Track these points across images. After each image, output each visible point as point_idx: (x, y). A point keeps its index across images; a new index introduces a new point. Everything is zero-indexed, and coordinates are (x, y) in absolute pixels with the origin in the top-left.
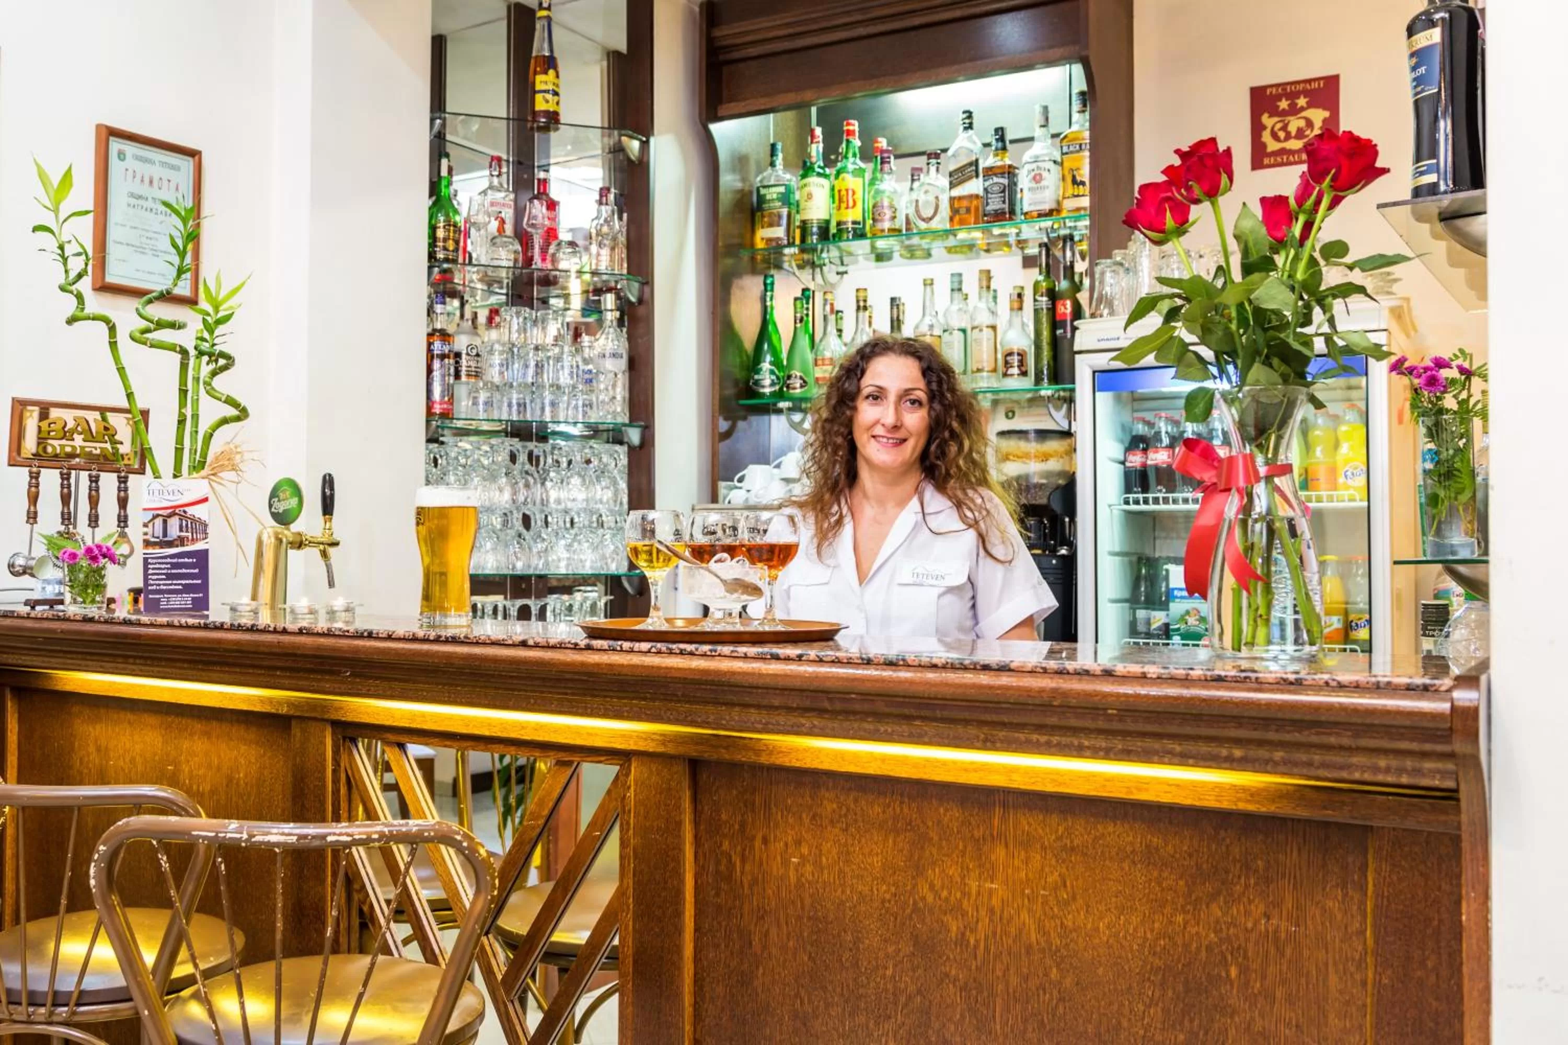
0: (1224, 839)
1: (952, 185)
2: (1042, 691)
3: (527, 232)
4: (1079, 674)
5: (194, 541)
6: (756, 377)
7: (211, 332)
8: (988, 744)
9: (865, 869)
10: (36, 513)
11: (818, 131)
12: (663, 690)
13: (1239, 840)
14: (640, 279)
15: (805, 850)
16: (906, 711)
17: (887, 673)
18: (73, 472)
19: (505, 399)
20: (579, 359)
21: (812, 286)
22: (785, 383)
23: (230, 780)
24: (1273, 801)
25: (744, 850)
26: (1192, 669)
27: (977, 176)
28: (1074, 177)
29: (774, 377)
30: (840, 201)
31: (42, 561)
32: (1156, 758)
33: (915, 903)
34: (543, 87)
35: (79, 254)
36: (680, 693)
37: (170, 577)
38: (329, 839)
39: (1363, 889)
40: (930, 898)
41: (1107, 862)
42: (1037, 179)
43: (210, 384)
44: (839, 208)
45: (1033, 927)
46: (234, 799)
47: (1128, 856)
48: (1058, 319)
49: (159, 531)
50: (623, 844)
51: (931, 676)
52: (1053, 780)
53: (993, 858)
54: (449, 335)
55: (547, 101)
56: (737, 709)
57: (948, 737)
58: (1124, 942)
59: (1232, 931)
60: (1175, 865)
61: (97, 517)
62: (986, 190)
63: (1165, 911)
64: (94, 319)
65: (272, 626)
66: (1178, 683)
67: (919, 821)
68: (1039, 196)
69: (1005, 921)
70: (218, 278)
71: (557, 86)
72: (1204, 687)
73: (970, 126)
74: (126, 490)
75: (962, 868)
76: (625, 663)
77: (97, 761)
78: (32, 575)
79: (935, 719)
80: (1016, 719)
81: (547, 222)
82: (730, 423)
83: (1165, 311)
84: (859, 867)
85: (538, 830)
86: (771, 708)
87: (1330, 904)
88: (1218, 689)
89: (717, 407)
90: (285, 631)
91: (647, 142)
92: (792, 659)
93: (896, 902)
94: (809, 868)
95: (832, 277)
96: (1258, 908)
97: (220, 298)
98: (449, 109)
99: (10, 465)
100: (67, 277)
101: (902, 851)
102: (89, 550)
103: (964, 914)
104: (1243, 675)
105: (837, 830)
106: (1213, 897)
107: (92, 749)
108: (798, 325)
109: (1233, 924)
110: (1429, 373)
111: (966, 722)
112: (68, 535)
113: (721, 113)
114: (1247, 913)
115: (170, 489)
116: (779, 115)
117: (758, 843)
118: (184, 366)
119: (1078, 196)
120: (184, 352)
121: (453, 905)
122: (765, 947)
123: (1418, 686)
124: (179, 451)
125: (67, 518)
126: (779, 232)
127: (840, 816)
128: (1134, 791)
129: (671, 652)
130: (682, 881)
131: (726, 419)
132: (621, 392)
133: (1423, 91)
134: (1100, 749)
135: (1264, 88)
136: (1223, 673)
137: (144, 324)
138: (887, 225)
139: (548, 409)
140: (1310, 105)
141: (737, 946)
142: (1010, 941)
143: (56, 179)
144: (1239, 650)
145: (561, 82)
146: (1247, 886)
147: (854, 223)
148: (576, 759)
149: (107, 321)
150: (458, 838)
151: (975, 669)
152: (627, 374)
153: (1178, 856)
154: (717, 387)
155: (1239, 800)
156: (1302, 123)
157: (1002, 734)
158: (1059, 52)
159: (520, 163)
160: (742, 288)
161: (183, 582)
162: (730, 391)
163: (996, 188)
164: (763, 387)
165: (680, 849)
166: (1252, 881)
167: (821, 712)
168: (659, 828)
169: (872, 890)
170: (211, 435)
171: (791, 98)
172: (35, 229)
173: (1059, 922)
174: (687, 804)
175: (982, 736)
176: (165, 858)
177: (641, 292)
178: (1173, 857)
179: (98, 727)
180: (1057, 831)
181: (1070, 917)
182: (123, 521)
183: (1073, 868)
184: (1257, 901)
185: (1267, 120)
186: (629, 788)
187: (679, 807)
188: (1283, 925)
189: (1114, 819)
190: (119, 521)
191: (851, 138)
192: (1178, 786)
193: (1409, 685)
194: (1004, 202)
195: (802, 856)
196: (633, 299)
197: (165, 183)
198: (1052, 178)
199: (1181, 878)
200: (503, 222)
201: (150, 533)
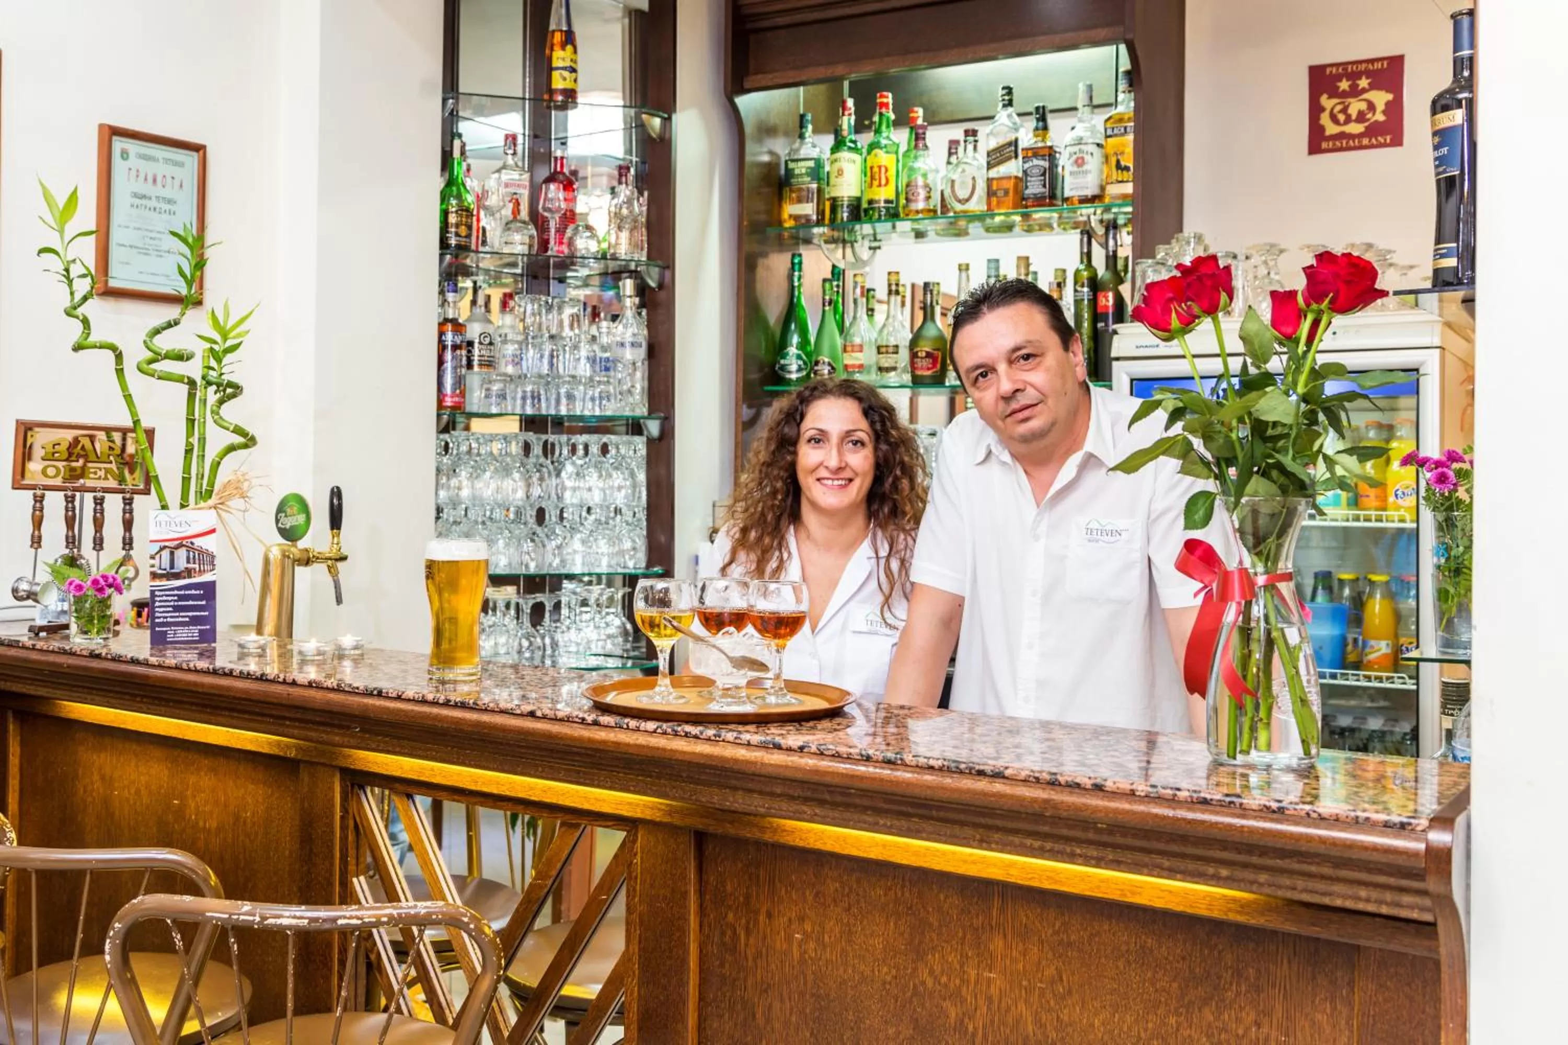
0: (1216, 945)
1: (990, 166)
2: (1034, 800)
3: (543, 216)
4: (1070, 786)
5: (201, 572)
6: (782, 362)
7: (219, 361)
8: (984, 843)
9: (867, 950)
10: (40, 537)
11: (850, 103)
12: (668, 771)
13: (1231, 946)
14: (660, 263)
15: (808, 927)
16: (904, 808)
17: (886, 772)
18: (78, 494)
19: (519, 390)
20: (596, 347)
21: (841, 265)
22: (812, 369)
23: (237, 818)
24: (1262, 914)
25: (748, 923)
26: (1179, 789)
27: (1016, 157)
28: (1118, 162)
29: (801, 362)
30: (872, 178)
31: (46, 587)
32: (1146, 871)
33: (915, 986)
34: (560, 64)
35: (84, 276)
36: (684, 775)
37: (177, 609)
38: (340, 922)
39: (1350, 1005)
40: (930, 982)
41: (1103, 960)
42: (1080, 162)
43: (218, 414)
44: (871, 185)
45: (1030, 1019)
46: (241, 838)
47: (1123, 956)
48: (1099, 311)
49: (166, 563)
50: (629, 909)
51: (928, 778)
52: (1049, 878)
53: (992, 947)
54: (460, 325)
55: (565, 79)
56: (740, 792)
57: (945, 835)
58: (1118, 1040)
59: (1223, 1036)
60: (1168, 967)
61: (102, 539)
62: (1025, 172)
63: (1159, 1012)
64: (101, 347)
65: (282, 676)
66: (1166, 804)
67: (920, 906)
68: (1080, 180)
69: (1003, 1011)
70: (226, 307)
71: (575, 62)
72: (1189, 809)
73: (1010, 103)
74: (131, 512)
75: (961, 956)
76: (632, 742)
77: (101, 791)
78: (37, 601)
79: (932, 818)
80: (1010, 825)
81: (563, 205)
82: (753, 411)
83: (1171, 409)
84: (861, 947)
85: (546, 890)
86: (772, 795)
87: (1319, 1016)
88: (1203, 812)
89: (741, 395)
90: (294, 683)
91: (670, 118)
92: (794, 750)
93: (897, 985)
94: (812, 945)
95: (865, 254)
96: (1250, 1016)
97: (228, 327)
98: (461, 90)
99: (14, 488)
100: (72, 299)
101: (902, 934)
102: (95, 582)
103: (963, 1001)
104: (1228, 799)
105: (839, 910)
106: (1206, 1001)
107: (96, 777)
108: (827, 308)
109: (1224, 1030)
110: (1440, 470)
111: (962, 824)
112: (72, 561)
113: (747, 85)
114: (1238, 1020)
115: (177, 521)
116: (810, 88)
117: (762, 918)
118: (191, 396)
119: (1122, 182)
120: (192, 383)
121: (460, 959)
122: (768, 1020)
123: (1395, 824)
124: (186, 481)
125: (72, 541)
126: (808, 209)
127: (843, 896)
128: (1129, 894)
129: (676, 734)
130: (686, 951)
131: (750, 407)
132: (639, 382)
133: (1445, 172)
134: (1092, 858)
135: (1322, 68)
136: (1208, 797)
137: (149, 355)
138: (921, 205)
139: (564, 401)
140: (1372, 87)
141: (742, 1017)
142: (1008, 1031)
143: (61, 200)
144: (1235, 758)
145: (580, 57)
146: (1238, 994)
147: (887, 201)
148: (584, 822)
149: (113, 348)
150: (466, 920)
151: (970, 773)
152: (646, 363)
153: (1171, 958)
154: (741, 374)
155: (1230, 910)
156: (1363, 106)
157: (997, 836)
158: (1102, 33)
159: (536, 136)
160: (768, 268)
161: (190, 614)
162: (755, 376)
163: (1035, 171)
164: (790, 372)
165: (684, 918)
166: (1243, 989)
167: (822, 803)
168: (665, 898)
169: (873, 971)
170: (219, 463)
171: (821, 72)
172: (41, 251)
173: (1055, 1015)
174: (692, 875)
175: (978, 837)
176: (179, 937)
177: (662, 277)
178: (1166, 959)
179: (103, 756)
180: (1054, 926)
181: (1066, 1011)
182: (128, 543)
183: (1070, 963)
184: (1247, 1008)
185: (1327, 102)
186: (636, 855)
187: (685, 878)
188: (1274, 1034)
189: (1110, 917)
190: (124, 544)
191: (884, 110)
192: (1170, 892)
193: (1386, 822)
194: (1044, 186)
195: (804, 933)
196: (653, 284)
197: (169, 180)
198: (1094, 163)
199: (1174, 980)
200: (517, 203)
201: (157, 564)
